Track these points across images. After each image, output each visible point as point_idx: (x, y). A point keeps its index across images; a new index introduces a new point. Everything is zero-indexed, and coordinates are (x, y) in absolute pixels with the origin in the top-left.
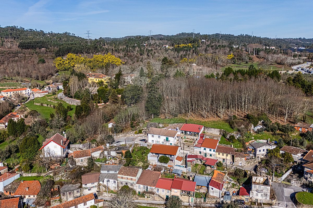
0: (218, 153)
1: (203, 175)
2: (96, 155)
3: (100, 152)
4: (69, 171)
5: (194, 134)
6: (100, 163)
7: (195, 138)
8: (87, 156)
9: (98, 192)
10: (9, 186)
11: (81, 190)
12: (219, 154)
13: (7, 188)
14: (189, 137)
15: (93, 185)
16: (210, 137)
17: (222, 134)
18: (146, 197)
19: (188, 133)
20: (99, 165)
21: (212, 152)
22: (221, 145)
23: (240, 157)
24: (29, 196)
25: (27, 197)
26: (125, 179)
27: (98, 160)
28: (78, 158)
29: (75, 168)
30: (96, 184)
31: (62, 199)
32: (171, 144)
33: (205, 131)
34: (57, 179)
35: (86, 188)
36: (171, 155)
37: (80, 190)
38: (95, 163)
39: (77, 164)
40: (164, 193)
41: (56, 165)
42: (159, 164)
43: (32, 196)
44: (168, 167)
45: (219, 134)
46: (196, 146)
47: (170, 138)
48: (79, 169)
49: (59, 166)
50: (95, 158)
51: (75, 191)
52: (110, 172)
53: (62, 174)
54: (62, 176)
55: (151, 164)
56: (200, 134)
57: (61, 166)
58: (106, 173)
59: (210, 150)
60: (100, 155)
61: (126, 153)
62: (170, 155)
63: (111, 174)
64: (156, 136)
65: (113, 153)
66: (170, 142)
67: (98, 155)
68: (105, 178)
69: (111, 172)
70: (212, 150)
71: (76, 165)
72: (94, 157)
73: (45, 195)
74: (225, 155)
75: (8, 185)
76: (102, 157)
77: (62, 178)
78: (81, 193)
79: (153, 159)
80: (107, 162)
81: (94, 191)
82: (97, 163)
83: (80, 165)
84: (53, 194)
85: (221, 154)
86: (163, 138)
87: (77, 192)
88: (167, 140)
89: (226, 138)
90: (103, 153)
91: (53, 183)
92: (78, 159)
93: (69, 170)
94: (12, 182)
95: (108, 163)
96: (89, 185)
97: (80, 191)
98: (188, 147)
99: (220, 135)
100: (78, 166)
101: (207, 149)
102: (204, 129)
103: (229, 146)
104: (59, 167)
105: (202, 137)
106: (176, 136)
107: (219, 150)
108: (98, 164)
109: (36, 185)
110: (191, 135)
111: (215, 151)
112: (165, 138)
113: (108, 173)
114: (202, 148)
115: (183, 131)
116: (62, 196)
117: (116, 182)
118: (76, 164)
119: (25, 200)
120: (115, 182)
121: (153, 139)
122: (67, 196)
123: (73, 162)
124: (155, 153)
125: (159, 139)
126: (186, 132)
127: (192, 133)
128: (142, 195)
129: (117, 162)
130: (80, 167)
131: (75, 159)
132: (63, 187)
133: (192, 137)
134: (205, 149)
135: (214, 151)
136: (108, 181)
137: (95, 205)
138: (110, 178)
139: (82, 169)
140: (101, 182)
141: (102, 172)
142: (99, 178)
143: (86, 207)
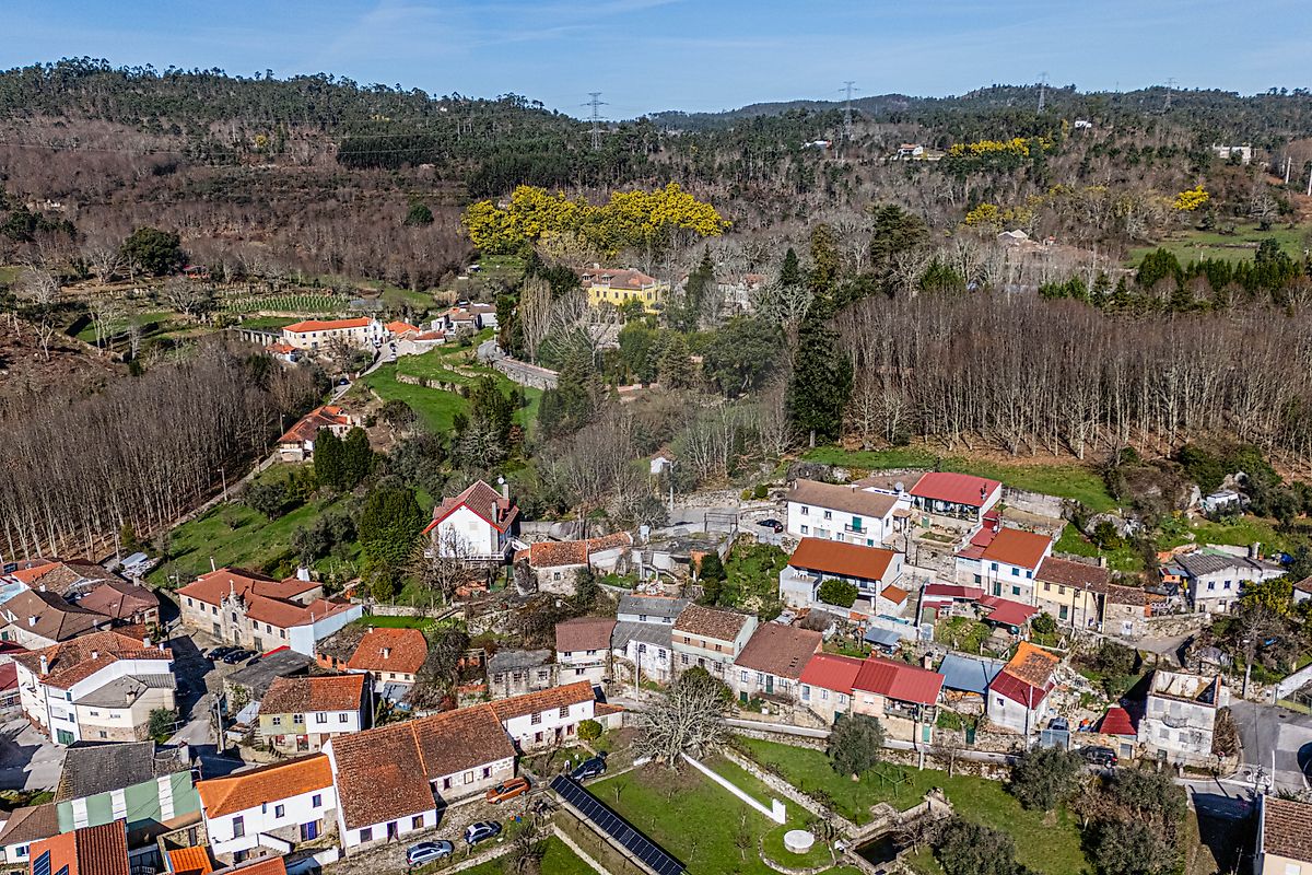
0: (1042, 585)
1: (974, 657)
2: (605, 560)
3: (620, 551)
4: (516, 608)
5: (961, 511)
6: (616, 588)
7: (964, 525)
8: (574, 562)
9: (605, 681)
10: (331, 639)
11: (553, 670)
12: (1047, 588)
14: (941, 520)
15: (592, 658)
16: (1020, 526)
17: (1069, 515)
18: (765, 711)
19: (940, 506)
20: (611, 596)
21: (1022, 580)
22: (1060, 555)
23: (1125, 603)
24: (392, 676)
25: (386, 677)
26: (697, 647)
27: (611, 579)
28: (544, 565)
29: (536, 600)
30: (601, 654)
31: (493, 692)
32: (870, 542)
33: (1006, 504)
34: (477, 630)
35: (568, 666)
36: (866, 580)
37: (550, 670)
38: (600, 589)
39: (542, 587)
40: (826, 702)
41: (475, 584)
42: (819, 606)
43: (400, 677)
44: (849, 621)
45: (1057, 515)
46: (963, 554)
47: (866, 521)
48: (546, 602)
49: (484, 589)
50: (601, 571)
51: (534, 673)
52: (648, 621)
53: (493, 615)
54: (493, 621)
55: (790, 604)
56: (983, 511)
57: (489, 591)
58: (635, 623)
59: (1015, 572)
60: (619, 563)
61: (705, 560)
62: (862, 579)
63: (652, 626)
64: (817, 512)
65: (662, 561)
66: (868, 536)
67: (613, 562)
68: (631, 637)
69: (650, 620)
70: (1023, 572)
71: (537, 591)
72: (598, 569)
74: (1069, 591)
76: (623, 572)
77: (493, 628)
78: (551, 681)
79: (797, 590)
80: (640, 588)
81: (595, 676)
82: (605, 588)
83: (550, 589)
85: (1055, 588)
86: (841, 519)
87: (541, 674)
88: (857, 527)
89: (1083, 532)
90: (626, 556)
91: (465, 640)
92: (546, 568)
93: (515, 605)
94: (342, 630)
95: (644, 592)
96: (579, 657)
97: (548, 674)
98: (935, 555)
99: (1061, 518)
100: (544, 593)
101: (1001, 566)
102: (1004, 495)
103: (1091, 561)
104: (485, 594)
105: (989, 524)
106: (889, 515)
107: (1050, 574)
108: (611, 591)
110: (950, 516)
111: (1034, 575)
112: (848, 518)
113: (642, 624)
114: (986, 564)
115: (920, 499)
116: (492, 683)
117: (668, 653)
118: (537, 586)
119: (379, 688)
120: (662, 654)
121: (805, 520)
122: (507, 685)
123: (530, 580)
124: (808, 570)
125: (826, 524)
126: (929, 501)
127: (952, 505)
128: (753, 703)
129: (674, 589)
130: (552, 598)
131: (536, 568)
132: (496, 656)
133: (954, 523)
134: (994, 567)
135: (1029, 575)
136: (642, 649)
137: (595, 719)
138: (647, 640)
139: (558, 605)
140: (617, 652)
141: (621, 617)
142: (612, 635)
143: (565, 722)
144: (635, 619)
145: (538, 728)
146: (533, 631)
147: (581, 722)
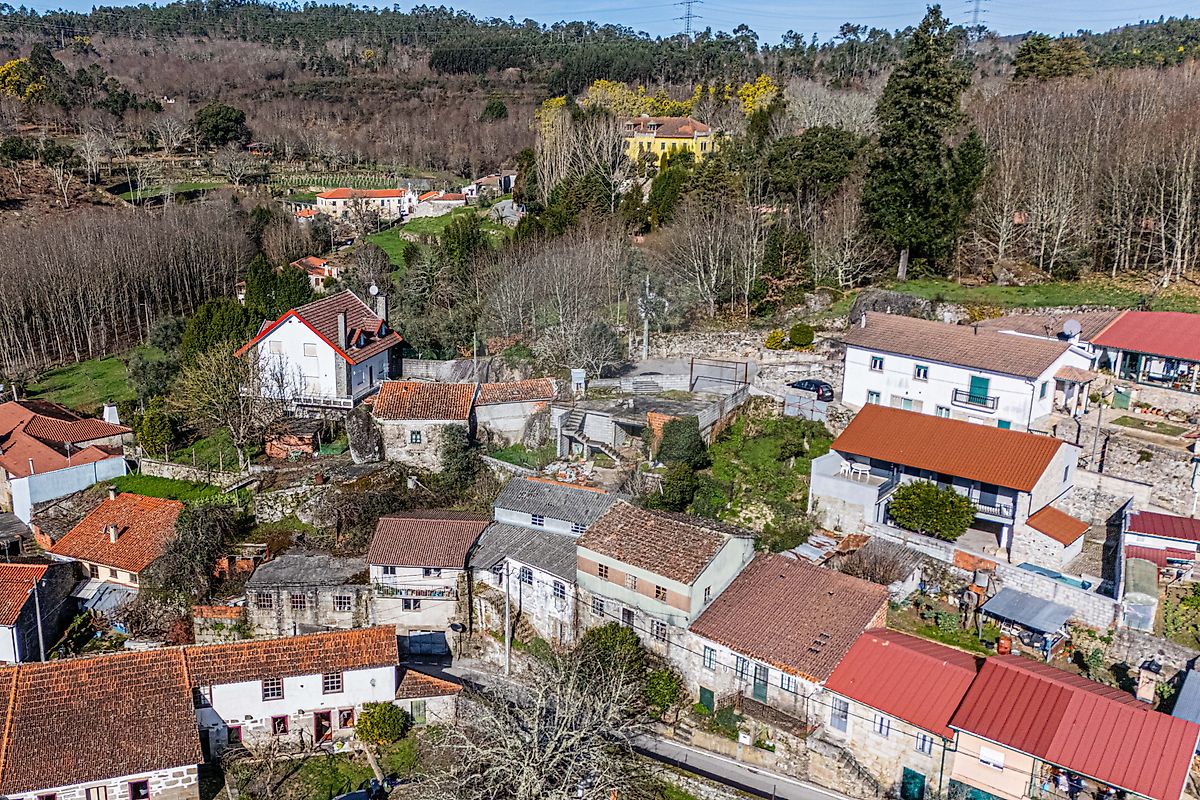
2: (507, 420)
3: (530, 407)
4: (338, 484)
6: (509, 466)
8: (446, 416)
9: (454, 627)
10: (64, 504)
11: (359, 597)
13: (51, 511)
15: (433, 583)
20: (502, 478)
24: (113, 574)
25: (104, 573)
26: (622, 587)
27: (512, 452)
28: (395, 417)
29: (374, 473)
30: (450, 578)
31: (255, 623)
34: (271, 513)
35: (387, 592)
37: (353, 596)
38: (486, 467)
39: (391, 454)
40: (885, 744)
41: (292, 441)
43: (124, 577)
48: (392, 478)
49: (309, 449)
50: (496, 437)
51: (327, 597)
52: (546, 527)
53: (300, 491)
54: (299, 501)
57: (316, 454)
58: (522, 529)
60: (531, 425)
61: (670, 429)
63: (551, 537)
65: (600, 428)
67: (519, 425)
68: (508, 553)
69: (552, 526)
71: (382, 459)
72: (490, 433)
73: (175, 582)
75: (59, 500)
76: (535, 443)
77: (298, 513)
78: (357, 615)
80: (551, 469)
81: (436, 616)
82: (495, 464)
83: (404, 458)
84: (218, 587)
87: (341, 602)
90: (543, 415)
91: (245, 526)
92: (397, 422)
93: (340, 477)
94: (83, 492)
95: (554, 476)
96: (409, 577)
97: (353, 602)
98: (1145, 455)
100: (392, 463)
104: (308, 458)
108: (502, 469)
109: (160, 524)
113: (534, 531)
116: (252, 607)
117: (569, 590)
118: (382, 450)
119: (89, 591)
120: (560, 591)
122: (280, 613)
129: (610, 477)
130: (404, 471)
131: (380, 420)
132: (278, 559)
136: (525, 576)
137: (395, 703)
138: (535, 562)
139: (410, 484)
140: (485, 576)
141: (502, 515)
142: (475, 545)
143: (334, 702)
144: (523, 520)
145: (276, 708)
146: (352, 523)
147: (366, 706)
